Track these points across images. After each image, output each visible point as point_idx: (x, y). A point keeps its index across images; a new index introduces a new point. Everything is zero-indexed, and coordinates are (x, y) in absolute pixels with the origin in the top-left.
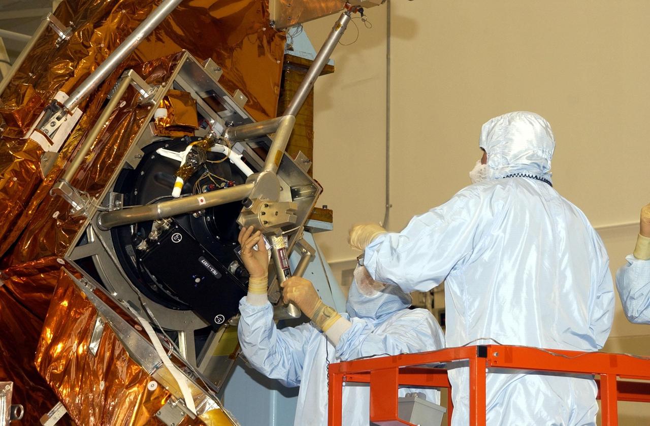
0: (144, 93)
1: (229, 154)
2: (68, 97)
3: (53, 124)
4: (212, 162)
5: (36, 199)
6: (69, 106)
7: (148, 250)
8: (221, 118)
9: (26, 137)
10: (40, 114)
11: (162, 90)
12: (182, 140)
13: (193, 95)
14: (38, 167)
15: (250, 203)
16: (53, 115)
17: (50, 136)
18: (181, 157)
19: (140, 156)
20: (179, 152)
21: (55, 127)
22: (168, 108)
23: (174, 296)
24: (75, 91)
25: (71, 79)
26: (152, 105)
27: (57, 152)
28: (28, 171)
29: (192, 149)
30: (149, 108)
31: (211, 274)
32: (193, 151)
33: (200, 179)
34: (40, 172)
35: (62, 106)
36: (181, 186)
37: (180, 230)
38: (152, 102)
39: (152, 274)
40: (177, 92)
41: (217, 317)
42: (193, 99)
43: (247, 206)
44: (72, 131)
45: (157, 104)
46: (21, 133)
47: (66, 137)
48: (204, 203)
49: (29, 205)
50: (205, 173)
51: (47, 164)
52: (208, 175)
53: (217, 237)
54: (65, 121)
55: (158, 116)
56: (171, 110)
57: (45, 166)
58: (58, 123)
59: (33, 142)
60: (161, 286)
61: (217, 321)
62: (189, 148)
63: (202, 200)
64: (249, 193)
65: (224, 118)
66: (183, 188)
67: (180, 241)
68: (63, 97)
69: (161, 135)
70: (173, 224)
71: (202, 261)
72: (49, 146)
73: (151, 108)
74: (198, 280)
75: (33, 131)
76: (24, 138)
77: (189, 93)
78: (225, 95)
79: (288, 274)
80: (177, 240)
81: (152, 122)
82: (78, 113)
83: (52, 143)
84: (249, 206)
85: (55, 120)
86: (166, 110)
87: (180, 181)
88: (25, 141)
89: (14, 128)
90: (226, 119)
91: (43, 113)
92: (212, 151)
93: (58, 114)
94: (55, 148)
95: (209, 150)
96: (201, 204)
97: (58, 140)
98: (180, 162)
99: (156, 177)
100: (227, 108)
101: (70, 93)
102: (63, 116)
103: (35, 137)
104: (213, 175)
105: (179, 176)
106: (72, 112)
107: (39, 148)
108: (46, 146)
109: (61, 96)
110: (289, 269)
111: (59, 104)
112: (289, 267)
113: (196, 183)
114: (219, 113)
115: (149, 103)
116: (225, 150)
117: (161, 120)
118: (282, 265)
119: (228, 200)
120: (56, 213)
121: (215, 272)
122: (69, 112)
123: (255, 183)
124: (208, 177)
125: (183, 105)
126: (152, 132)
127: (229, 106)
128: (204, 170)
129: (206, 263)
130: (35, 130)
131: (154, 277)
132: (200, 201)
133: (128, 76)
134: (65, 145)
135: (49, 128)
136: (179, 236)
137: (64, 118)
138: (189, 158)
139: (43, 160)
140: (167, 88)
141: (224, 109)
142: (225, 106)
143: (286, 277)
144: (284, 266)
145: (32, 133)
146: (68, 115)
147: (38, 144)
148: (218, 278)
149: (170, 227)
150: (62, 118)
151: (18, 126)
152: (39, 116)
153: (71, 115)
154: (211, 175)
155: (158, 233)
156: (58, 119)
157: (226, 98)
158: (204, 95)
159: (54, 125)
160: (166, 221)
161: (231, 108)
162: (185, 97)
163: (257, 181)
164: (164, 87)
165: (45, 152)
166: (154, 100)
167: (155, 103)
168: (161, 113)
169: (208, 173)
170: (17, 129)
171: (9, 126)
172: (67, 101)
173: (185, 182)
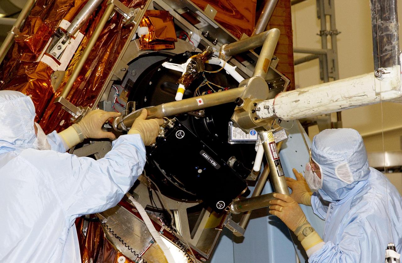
0: (127, 16)
1: (224, 65)
2: (70, 24)
3: (60, 47)
4: (210, 72)
5: (49, 110)
6: (71, 32)
7: (156, 147)
8: (198, 29)
9: (38, 61)
10: (48, 40)
11: (141, 11)
12: (184, 55)
13: (172, 13)
14: (49, 84)
15: (242, 102)
16: (58, 40)
17: (58, 58)
18: (182, 68)
19: (124, 69)
20: (181, 64)
21: (61, 51)
22: (149, 25)
23: (181, 187)
24: (75, 18)
25: (73, 8)
26: (133, 25)
27: (64, 70)
28: (41, 89)
29: (192, 61)
30: (131, 28)
31: (211, 165)
32: (193, 62)
33: (200, 86)
34: (52, 89)
35: (66, 32)
36: (183, 92)
37: (182, 128)
38: (133, 23)
39: (162, 169)
40: (157, 12)
41: (218, 203)
42: (171, 16)
43: (239, 105)
44: (76, 52)
45: (137, 24)
46: (34, 57)
47: (71, 58)
48: (202, 103)
49: (44, 116)
50: (204, 82)
51: (57, 81)
52: (207, 83)
53: (216, 135)
54: (69, 44)
55: (141, 34)
56: (152, 27)
57: (55, 83)
58: (63, 47)
59: (43, 64)
60: (170, 179)
61: (219, 206)
62: (189, 60)
63: (200, 101)
64: (242, 94)
65: (201, 28)
66: (184, 93)
67: (183, 137)
68: (66, 24)
69: (146, 49)
70: (176, 124)
71: (203, 154)
72: (57, 66)
73: (133, 28)
74: (200, 171)
75: (43, 55)
76: (36, 61)
77: (168, 12)
78: (197, 10)
79: (278, 164)
80: (180, 137)
81: (138, 39)
82: (80, 36)
83: (59, 64)
84: (240, 105)
85: (61, 44)
86: (147, 28)
87: (182, 87)
88: (37, 63)
89: (28, 54)
90: (202, 30)
91: (51, 39)
92: (209, 63)
93: (63, 38)
94: (62, 68)
95: (207, 62)
96: (199, 104)
97: (65, 60)
98: (182, 73)
99: (163, 87)
100: (201, 21)
101: (71, 20)
102: (67, 40)
103: (45, 59)
104: (210, 83)
105: (181, 83)
106: (75, 36)
107: (48, 68)
108: (55, 67)
109: (64, 24)
110: (279, 160)
111: (63, 30)
112: (279, 158)
113: (197, 90)
114: (196, 25)
115: (131, 24)
116: (221, 63)
117: (144, 36)
118: (273, 157)
119: (223, 101)
120: (62, 121)
121: (214, 164)
122: (72, 36)
123: (246, 87)
124: (207, 84)
125: (163, 21)
126: (138, 47)
127: (203, 20)
128: (203, 79)
129: (206, 156)
130: (45, 53)
131: (163, 171)
132: (198, 102)
133: (111, 3)
134: (71, 64)
135: (56, 51)
136: (182, 133)
137: (68, 42)
138: (189, 68)
139: (53, 78)
140: (145, 10)
141: (199, 22)
142: (198, 19)
143: (276, 167)
144: (275, 158)
145: (42, 57)
146: (72, 39)
147: (47, 65)
148: (217, 168)
149: (174, 126)
150: (66, 42)
151: (32, 52)
152: (47, 42)
153: (75, 38)
154: (209, 83)
155: (164, 132)
156: (63, 43)
157: (198, 12)
158: (181, 11)
159: (60, 49)
160: (170, 121)
161: (204, 21)
162: (164, 15)
163: (248, 85)
164: (142, 9)
165: (54, 72)
166: (135, 21)
167: (136, 23)
168: (143, 31)
169: (206, 81)
170: (31, 54)
171: (25, 52)
172: (70, 27)
173: (186, 88)
